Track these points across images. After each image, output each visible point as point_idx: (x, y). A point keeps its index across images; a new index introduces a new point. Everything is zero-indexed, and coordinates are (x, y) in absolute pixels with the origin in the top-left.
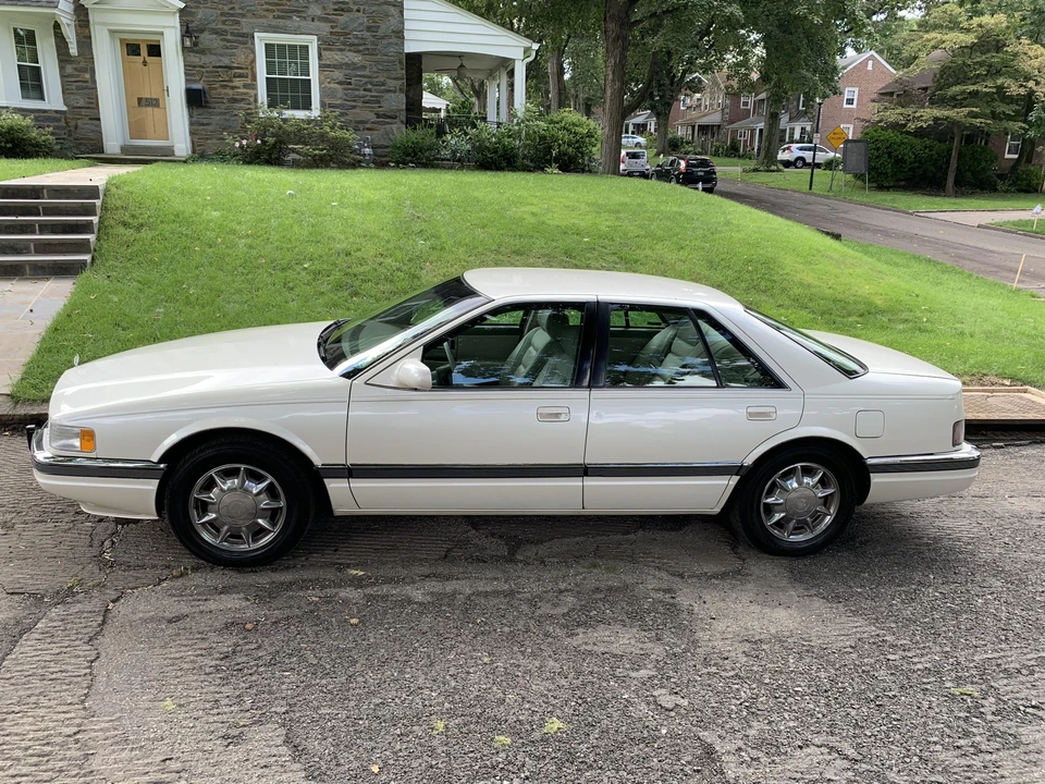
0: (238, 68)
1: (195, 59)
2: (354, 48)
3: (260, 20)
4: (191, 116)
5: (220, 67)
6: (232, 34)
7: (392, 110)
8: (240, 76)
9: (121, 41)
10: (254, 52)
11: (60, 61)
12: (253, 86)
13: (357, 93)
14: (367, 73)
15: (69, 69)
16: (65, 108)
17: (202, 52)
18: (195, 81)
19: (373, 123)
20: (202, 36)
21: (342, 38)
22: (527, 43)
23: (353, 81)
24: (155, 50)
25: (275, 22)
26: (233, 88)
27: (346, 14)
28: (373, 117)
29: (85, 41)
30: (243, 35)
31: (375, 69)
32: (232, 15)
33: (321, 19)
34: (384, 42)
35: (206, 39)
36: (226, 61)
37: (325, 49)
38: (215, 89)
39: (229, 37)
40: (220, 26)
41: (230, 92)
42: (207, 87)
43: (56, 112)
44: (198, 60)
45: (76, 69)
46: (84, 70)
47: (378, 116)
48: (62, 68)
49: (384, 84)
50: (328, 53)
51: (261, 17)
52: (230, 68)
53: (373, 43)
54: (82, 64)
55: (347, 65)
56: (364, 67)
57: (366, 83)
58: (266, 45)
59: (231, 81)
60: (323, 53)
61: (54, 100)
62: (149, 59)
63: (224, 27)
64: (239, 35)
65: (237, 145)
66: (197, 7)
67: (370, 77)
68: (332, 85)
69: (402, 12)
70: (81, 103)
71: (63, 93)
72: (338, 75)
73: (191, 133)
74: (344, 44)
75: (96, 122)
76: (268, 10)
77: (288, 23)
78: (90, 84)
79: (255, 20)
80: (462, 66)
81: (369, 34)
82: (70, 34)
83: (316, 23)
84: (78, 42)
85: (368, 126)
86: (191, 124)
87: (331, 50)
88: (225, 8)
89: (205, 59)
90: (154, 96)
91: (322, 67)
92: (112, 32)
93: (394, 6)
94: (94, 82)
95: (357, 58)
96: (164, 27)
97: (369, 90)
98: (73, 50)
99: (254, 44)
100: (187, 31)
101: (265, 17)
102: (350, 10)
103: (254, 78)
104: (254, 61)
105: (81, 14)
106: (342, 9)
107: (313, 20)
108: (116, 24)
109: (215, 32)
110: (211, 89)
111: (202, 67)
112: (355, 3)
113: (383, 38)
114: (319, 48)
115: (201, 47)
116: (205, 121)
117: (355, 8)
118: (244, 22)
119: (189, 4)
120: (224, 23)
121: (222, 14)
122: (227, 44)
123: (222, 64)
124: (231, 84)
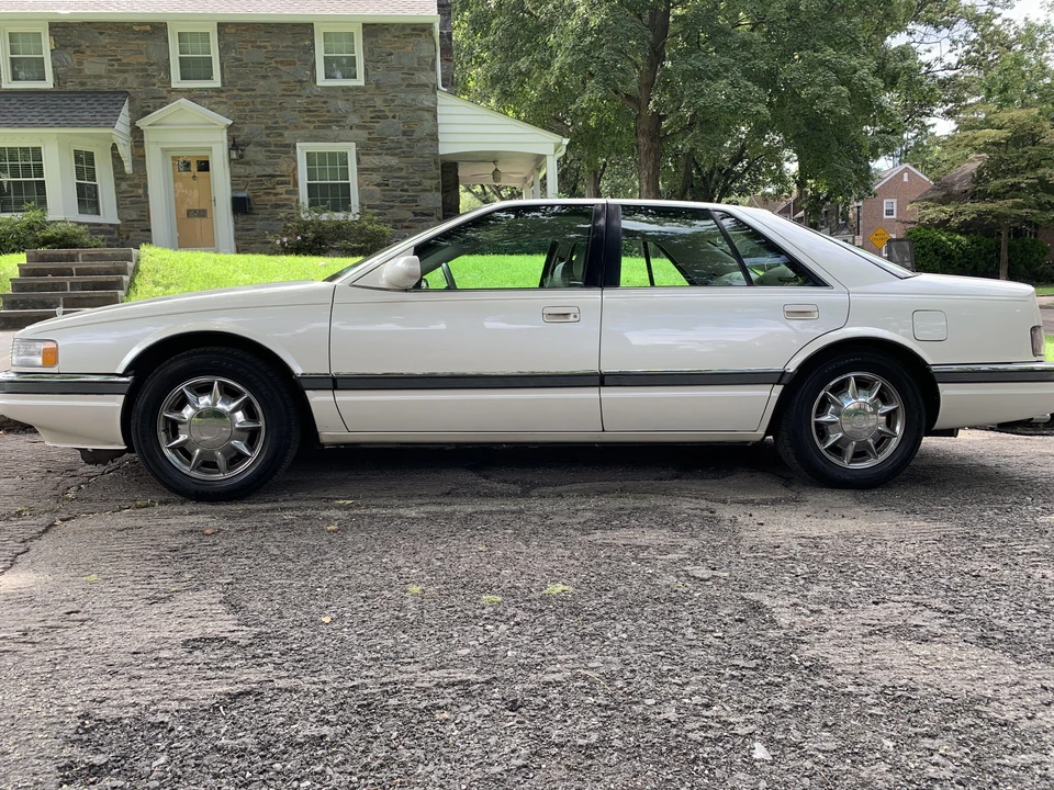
0: (280, 176)
1: (241, 170)
2: (391, 151)
3: (302, 132)
4: (236, 223)
5: (264, 176)
6: (276, 145)
7: (429, 209)
8: (283, 183)
9: (174, 158)
10: (296, 162)
11: (116, 179)
12: (296, 192)
13: (394, 193)
14: (403, 174)
15: (124, 186)
16: (119, 222)
17: (248, 163)
18: (240, 190)
19: (410, 220)
20: (248, 148)
21: (379, 144)
22: (556, 138)
23: (390, 183)
24: (204, 166)
25: (315, 132)
26: (276, 194)
27: (382, 121)
28: (410, 215)
29: (139, 160)
30: (287, 146)
31: (411, 170)
32: (275, 128)
33: (359, 127)
34: (419, 144)
35: (251, 152)
36: (269, 171)
37: (363, 154)
38: (260, 196)
39: (273, 148)
40: (265, 139)
41: (273, 198)
42: (251, 195)
43: (110, 225)
44: (243, 171)
45: (130, 186)
46: (137, 186)
47: (415, 214)
48: (117, 185)
49: (420, 184)
50: (366, 157)
51: (303, 128)
52: (274, 176)
53: (408, 146)
54: (136, 181)
55: (385, 168)
56: (401, 169)
57: (403, 184)
58: (307, 153)
59: (274, 188)
60: (361, 158)
61: (109, 213)
62: (198, 174)
63: (268, 139)
64: (281, 146)
65: (278, 242)
66: (243, 123)
67: (406, 178)
68: (370, 187)
69: (435, 117)
70: (135, 217)
71: (118, 208)
72: (377, 178)
73: (236, 239)
74: (381, 148)
75: (147, 233)
76: (309, 122)
77: (327, 132)
78: (142, 199)
79: (297, 132)
80: (496, 170)
81: (404, 138)
82: (125, 153)
83: (355, 131)
84: (133, 161)
85: (405, 224)
86: (236, 230)
87: (369, 155)
88: (270, 122)
89: (250, 170)
90: (202, 207)
91: (360, 170)
92: (165, 151)
93: (428, 111)
94: (147, 196)
95: (394, 161)
96: (213, 143)
97: (407, 191)
98: (128, 168)
99: (295, 153)
100: (234, 145)
101: (306, 128)
102: (386, 117)
103: (296, 184)
104: (295, 169)
105: (137, 136)
106: (379, 116)
107: (351, 128)
108: (168, 143)
109: (259, 144)
110: (255, 197)
111: (247, 177)
112: (390, 111)
113: (418, 141)
114: (357, 154)
115: (246, 158)
116: (249, 227)
117: (391, 115)
118: (286, 133)
119: (236, 120)
120: (268, 136)
121: (266, 128)
122: (270, 154)
123: (265, 173)
124: (273, 191)
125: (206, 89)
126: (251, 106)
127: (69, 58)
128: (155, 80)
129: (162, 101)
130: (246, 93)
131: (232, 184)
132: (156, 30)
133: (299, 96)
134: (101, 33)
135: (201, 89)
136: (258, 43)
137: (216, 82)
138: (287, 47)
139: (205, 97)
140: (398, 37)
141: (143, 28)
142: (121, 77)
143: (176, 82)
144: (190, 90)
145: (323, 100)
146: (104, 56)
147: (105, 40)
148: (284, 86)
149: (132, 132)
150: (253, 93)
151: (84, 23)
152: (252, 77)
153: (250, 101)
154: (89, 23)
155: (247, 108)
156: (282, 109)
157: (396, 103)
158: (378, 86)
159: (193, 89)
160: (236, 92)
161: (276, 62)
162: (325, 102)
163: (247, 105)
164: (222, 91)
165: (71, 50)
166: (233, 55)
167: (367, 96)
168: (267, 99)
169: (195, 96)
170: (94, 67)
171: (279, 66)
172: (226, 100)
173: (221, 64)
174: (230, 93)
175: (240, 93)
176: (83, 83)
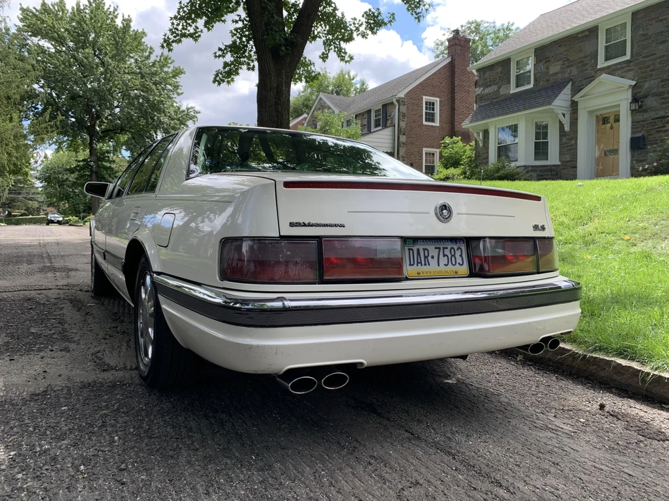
1: (639, 117)
4: (632, 156)
5: (657, 118)
6: (668, 93)
9: (597, 116)
11: (560, 136)
15: (564, 140)
16: (559, 163)
17: (646, 111)
18: (638, 132)
20: (646, 100)
24: (617, 120)
26: (665, 132)
35: (651, 102)
36: (661, 113)
38: (652, 134)
39: (666, 96)
40: (660, 89)
41: (662, 135)
42: (646, 134)
43: (554, 166)
44: (641, 117)
46: (571, 139)
48: (560, 140)
52: (664, 117)
54: (571, 136)
59: (664, 127)
61: (554, 158)
62: (615, 125)
63: (663, 90)
65: (641, 169)
66: (644, 82)
70: (568, 159)
71: (560, 154)
75: (574, 169)
78: (574, 147)
82: (566, 122)
84: (571, 123)
86: (633, 162)
89: (646, 115)
90: (613, 148)
92: (590, 113)
94: (576, 144)
96: (621, 100)
98: (567, 128)
100: (635, 100)
105: (574, 105)
108: (593, 107)
109: (655, 95)
110: (648, 135)
111: (644, 121)
115: (644, 108)
116: (642, 159)
119: (640, 81)
120: (663, 87)
121: (662, 81)
122: (664, 101)
123: (658, 116)
124: (664, 129)
125: (620, 63)
126: (652, 67)
127: (542, 66)
128: (588, 67)
129: (591, 79)
130: (648, 58)
131: (632, 128)
132: (591, 32)
134: (560, 46)
135: (616, 64)
136: (660, 18)
137: (628, 57)
139: (619, 69)
141: (583, 34)
142: (569, 70)
143: (601, 64)
144: (609, 67)
146: (561, 59)
147: (562, 49)
149: (572, 104)
150: (653, 57)
151: (551, 43)
152: (654, 45)
153: (651, 63)
154: (554, 42)
155: (648, 70)
159: (611, 66)
160: (641, 59)
163: (649, 67)
164: (631, 62)
165: (544, 61)
166: (641, 32)
168: (665, 58)
169: (610, 71)
170: (555, 68)
172: (633, 67)
173: (632, 42)
174: (636, 62)
175: (644, 59)
176: (548, 81)
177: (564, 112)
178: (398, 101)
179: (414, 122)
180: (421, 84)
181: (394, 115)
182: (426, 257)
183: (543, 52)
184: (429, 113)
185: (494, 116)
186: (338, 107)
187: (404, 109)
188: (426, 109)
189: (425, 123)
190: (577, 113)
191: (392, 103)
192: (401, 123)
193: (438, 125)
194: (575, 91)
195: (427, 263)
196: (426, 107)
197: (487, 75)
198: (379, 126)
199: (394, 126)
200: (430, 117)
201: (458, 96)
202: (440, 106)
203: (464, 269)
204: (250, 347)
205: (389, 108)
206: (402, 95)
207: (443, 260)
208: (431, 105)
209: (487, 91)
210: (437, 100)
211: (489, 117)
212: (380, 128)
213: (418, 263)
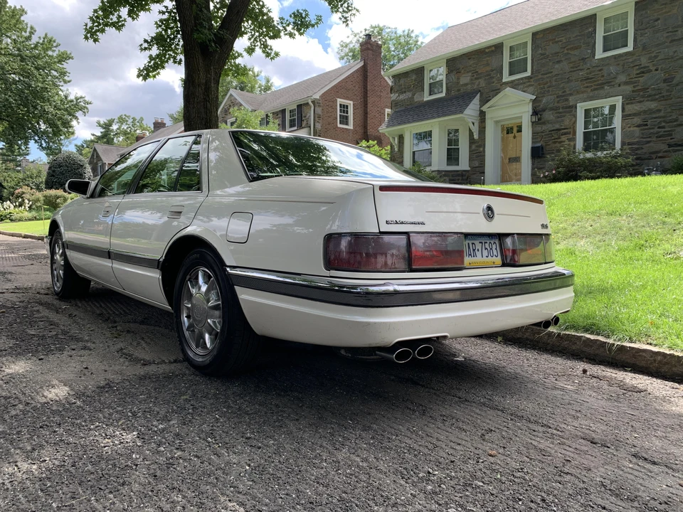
0: (564, 129)
1: (539, 128)
2: (651, 98)
3: (581, 95)
4: (533, 164)
5: (553, 130)
6: (563, 108)
8: (565, 134)
9: (503, 126)
10: (576, 117)
11: (470, 143)
12: (574, 139)
13: (652, 131)
14: (662, 114)
15: (474, 147)
16: (469, 169)
17: (544, 123)
18: (537, 142)
19: (666, 152)
20: (544, 113)
21: (641, 93)
23: (648, 123)
24: (520, 130)
25: (591, 94)
26: (560, 142)
27: (646, 75)
28: (664, 147)
29: (482, 130)
30: (571, 107)
31: (669, 110)
32: (563, 96)
33: (626, 83)
35: (548, 115)
36: (557, 126)
37: (627, 104)
38: (549, 145)
39: (561, 110)
40: (556, 104)
41: (558, 145)
42: (544, 144)
43: (464, 171)
44: (540, 128)
46: (480, 146)
47: (670, 146)
48: (470, 147)
49: (676, 120)
50: (629, 106)
51: (582, 93)
52: (560, 130)
53: (668, 91)
54: (480, 143)
55: (645, 112)
56: (659, 111)
57: (660, 122)
58: (585, 110)
59: (560, 138)
60: (626, 107)
61: (464, 164)
62: (517, 134)
63: (559, 105)
64: (566, 108)
66: (542, 97)
67: (664, 117)
68: (632, 129)
70: (477, 165)
71: (470, 160)
72: (637, 120)
73: (532, 175)
74: (643, 97)
76: (587, 87)
77: (601, 92)
78: (482, 154)
79: (578, 96)
81: (665, 84)
82: (474, 127)
83: (623, 87)
84: (479, 131)
85: (660, 155)
86: (533, 169)
87: (632, 103)
88: (560, 92)
89: (544, 127)
90: (517, 155)
91: (624, 117)
92: (497, 122)
94: (484, 151)
95: (653, 105)
96: (523, 113)
97: (663, 127)
98: (476, 137)
99: (576, 111)
100: (535, 113)
101: (585, 92)
102: (650, 71)
103: (575, 133)
104: (575, 122)
105: (482, 115)
106: (644, 71)
107: (619, 86)
108: (498, 117)
109: (552, 109)
110: (546, 145)
111: (542, 132)
112: (654, 65)
113: (677, 85)
114: (623, 104)
115: (543, 120)
116: (541, 166)
117: (653, 68)
118: (571, 98)
119: (539, 95)
120: (558, 102)
121: (557, 97)
122: (559, 115)
123: (554, 128)
124: (559, 140)
125: (522, 79)
126: (549, 84)
127: (453, 77)
128: (494, 80)
129: (497, 91)
130: (546, 76)
131: (533, 139)
132: (497, 48)
133: (581, 70)
134: (469, 59)
135: (519, 79)
136: (557, 40)
137: (528, 73)
138: (576, 36)
139: (521, 84)
140: (665, 4)
141: (490, 49)
142: (477, 82)
143: (506, 78)
144: (512, 82)
145: (600, 68)
146: (470, 71)
147: (471, 62)
148: (571, 65)
149: (480, 114)
150: (550, 75)
151: (461, 55)
152: (551, 63)
153: (548, 80)
154: (464, 54)
155: (546, 86)
156: (569, 81)
157: (659, 58)
158: (644, 48)
159: (514, 80)
160: (540, 76)
161: (567, 50)
162: (600, 70)
163: (547, 83)
164: (531, 78)
165: (455, 72)
166: (540, 52)
167: (635, 58)
168: (560, 77)
169: (514, 85)
170: (465, 79)
171: (570, 52)
172: (533, 83)
173: (532, 60)
174: (536, 78)
175: (542, 76)
176: (459, 90)
177: (474, 121)
178: (313, 102)
179: (329, 124)
180: (335, 86)
181: (310, 116)
182: (474, 250)
183: (454, 63)
184: (343, 116)
185: (409, 122)
186: (250, 104)
187: (319, 110)
188: (341, 112)
189: (339, 125)
190: (484, 122)
191: (308, 103)
192: (317, 124)
193: (352, 128)
194: (484, 101)
195: (475, 256)
196: (341, 110)
197: (402, 81)
198: (294, 126)
199: (310, 127)
200: (344, 120)
201: (370, 100)
202: (354, 109)
203: (498, 260)
204: (368, 324)
205: (304, 108)
206: (317, 96)
207: (485, 253)
208: (344, 108)
209: (402, 97)
210: (350, 103)
211: (405, 123)
212: (296, 128)
213: (469, 255)
